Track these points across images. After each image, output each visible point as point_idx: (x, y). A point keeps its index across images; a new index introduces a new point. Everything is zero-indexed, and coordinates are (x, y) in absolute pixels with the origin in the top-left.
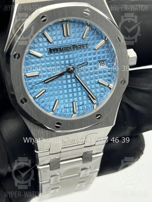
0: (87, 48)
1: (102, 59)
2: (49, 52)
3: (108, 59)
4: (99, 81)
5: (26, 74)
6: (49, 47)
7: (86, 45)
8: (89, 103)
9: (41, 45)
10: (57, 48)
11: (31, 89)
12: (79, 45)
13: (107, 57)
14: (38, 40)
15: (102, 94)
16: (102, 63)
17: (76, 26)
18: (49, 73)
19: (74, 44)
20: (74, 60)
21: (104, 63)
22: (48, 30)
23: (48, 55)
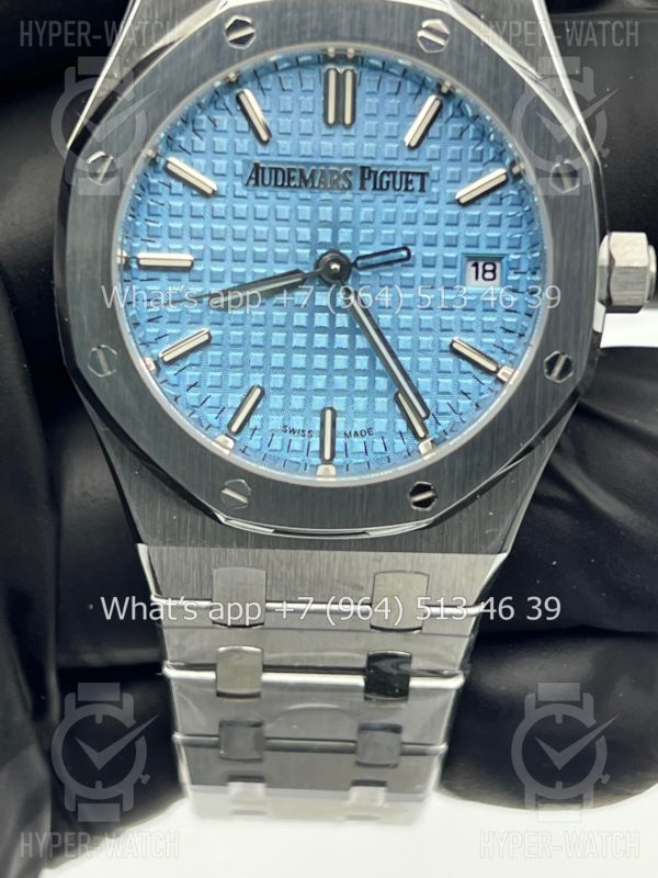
0: (422, 189)
1: (482, 250)
2: (250, 178)
3: (513, 257)
4: (453, 341)
5: (140, 255)
6: (257, 159)
7: (423, 175)
8: (397, 430)
9: (222, 142)
10: (289, 170)
11: (150, 321)
12: (389, 170)
13: (510, 247)
14: (213, 121)
15: (464, 402)
16: (485, 271)
17: (388, 90)
18: (239, 269)
19: (367, 163)
20: (355, 235)
21: (494, 271)
22: (259, 84)
23: (245, 193)
